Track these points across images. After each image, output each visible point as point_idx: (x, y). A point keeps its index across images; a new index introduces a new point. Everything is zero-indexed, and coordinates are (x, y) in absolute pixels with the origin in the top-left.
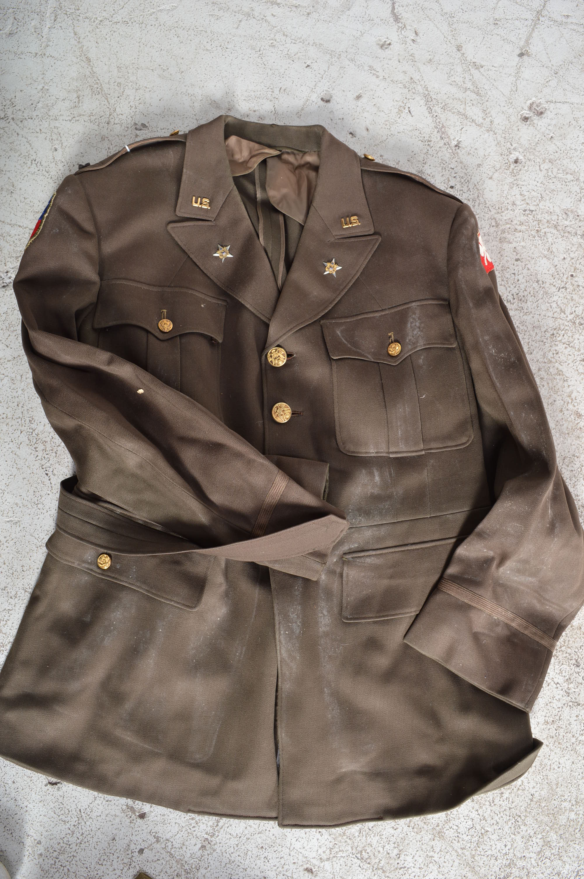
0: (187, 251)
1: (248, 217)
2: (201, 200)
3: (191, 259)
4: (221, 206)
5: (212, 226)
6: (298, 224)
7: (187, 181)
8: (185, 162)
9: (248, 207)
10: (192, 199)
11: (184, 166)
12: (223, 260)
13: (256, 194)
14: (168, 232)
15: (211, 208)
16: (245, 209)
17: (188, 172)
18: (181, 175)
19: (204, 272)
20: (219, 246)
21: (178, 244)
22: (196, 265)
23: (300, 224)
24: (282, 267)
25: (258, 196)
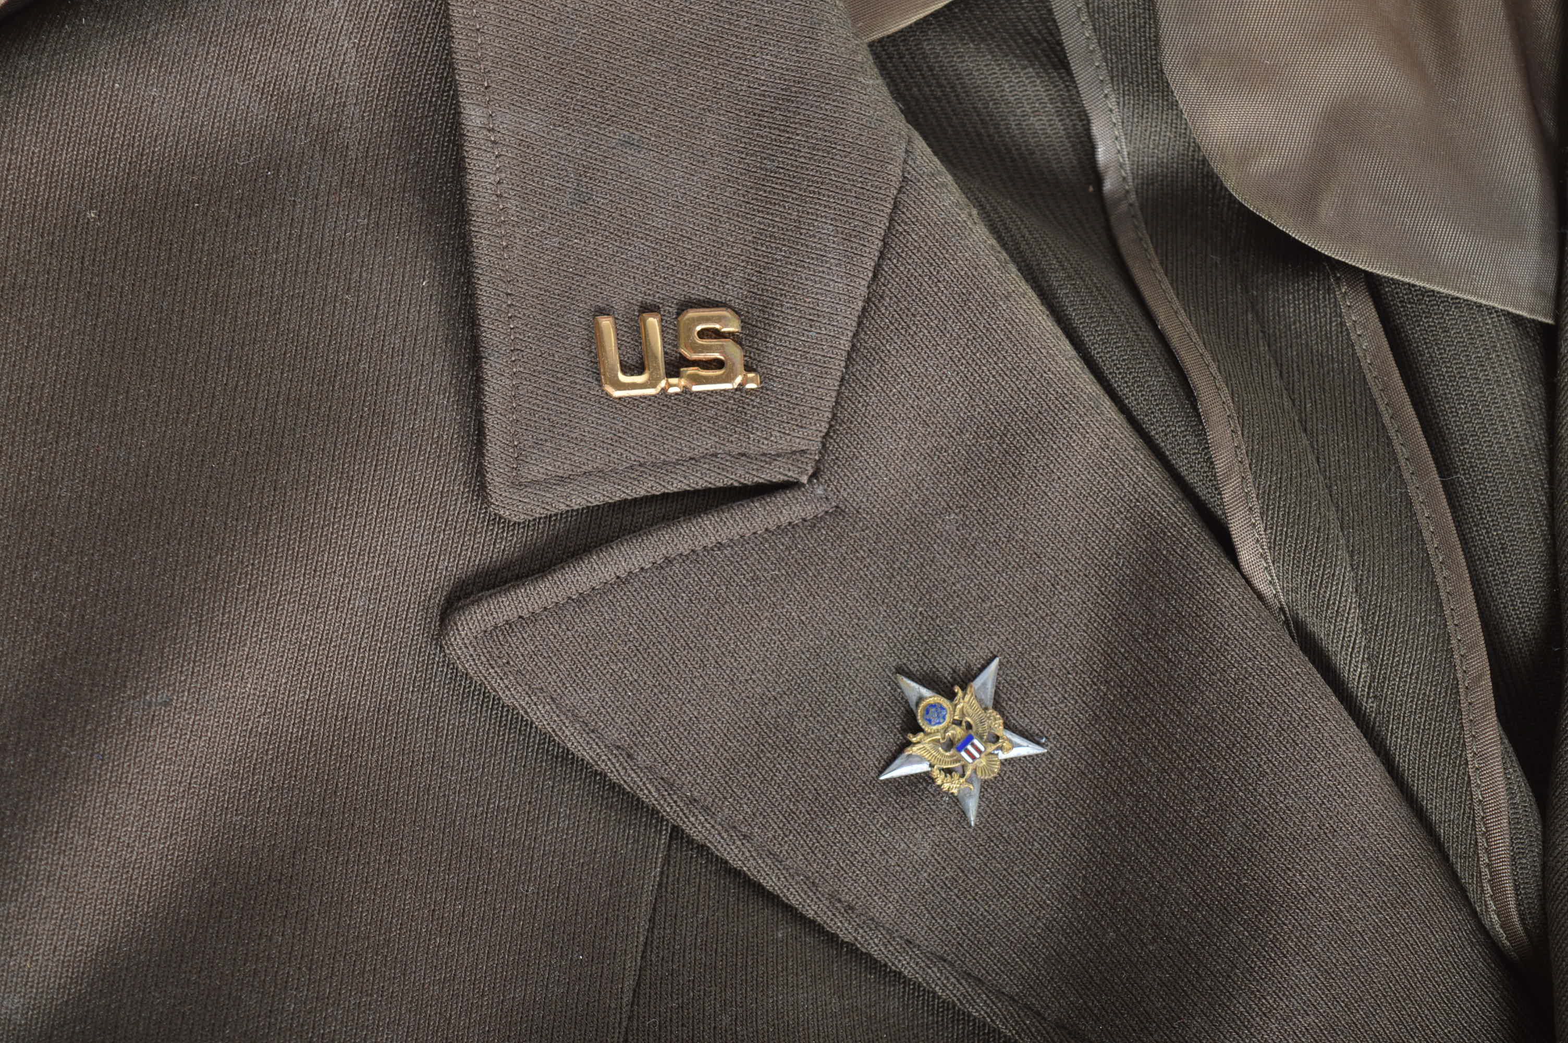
0: (650, 794)
1: (1092, 387)
2: (671, 333)
3: (702, 848)
4: (845, 343)
5: (813, 524)
6: (1509, 332)
7: (512, 205)
8: (461, 45)
9: (1065, 294)
10: (594, 338)
11: (465, 78)
12: (972, 807)
13: (1088, 146)
14: (457, 675)
15: (765, 378)
16: (1047, 323)
17: (506, 121)
18: (459, 167)
19: (832, 939)
20: (912, 689)
21: (566, 758)
22: (757, 889)
23: (1517, 320)
24: (1497, 767)
25: (1103, 154)
